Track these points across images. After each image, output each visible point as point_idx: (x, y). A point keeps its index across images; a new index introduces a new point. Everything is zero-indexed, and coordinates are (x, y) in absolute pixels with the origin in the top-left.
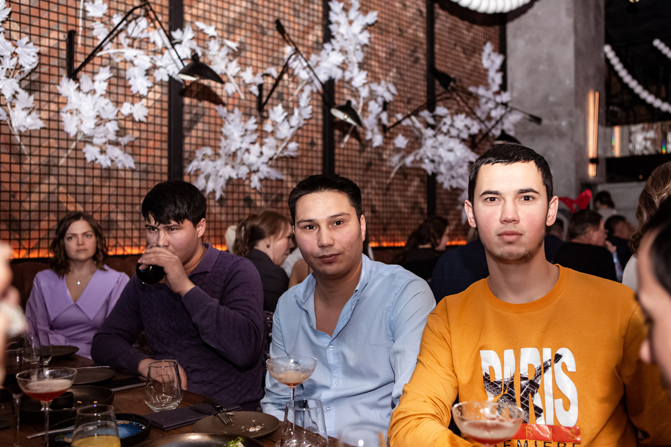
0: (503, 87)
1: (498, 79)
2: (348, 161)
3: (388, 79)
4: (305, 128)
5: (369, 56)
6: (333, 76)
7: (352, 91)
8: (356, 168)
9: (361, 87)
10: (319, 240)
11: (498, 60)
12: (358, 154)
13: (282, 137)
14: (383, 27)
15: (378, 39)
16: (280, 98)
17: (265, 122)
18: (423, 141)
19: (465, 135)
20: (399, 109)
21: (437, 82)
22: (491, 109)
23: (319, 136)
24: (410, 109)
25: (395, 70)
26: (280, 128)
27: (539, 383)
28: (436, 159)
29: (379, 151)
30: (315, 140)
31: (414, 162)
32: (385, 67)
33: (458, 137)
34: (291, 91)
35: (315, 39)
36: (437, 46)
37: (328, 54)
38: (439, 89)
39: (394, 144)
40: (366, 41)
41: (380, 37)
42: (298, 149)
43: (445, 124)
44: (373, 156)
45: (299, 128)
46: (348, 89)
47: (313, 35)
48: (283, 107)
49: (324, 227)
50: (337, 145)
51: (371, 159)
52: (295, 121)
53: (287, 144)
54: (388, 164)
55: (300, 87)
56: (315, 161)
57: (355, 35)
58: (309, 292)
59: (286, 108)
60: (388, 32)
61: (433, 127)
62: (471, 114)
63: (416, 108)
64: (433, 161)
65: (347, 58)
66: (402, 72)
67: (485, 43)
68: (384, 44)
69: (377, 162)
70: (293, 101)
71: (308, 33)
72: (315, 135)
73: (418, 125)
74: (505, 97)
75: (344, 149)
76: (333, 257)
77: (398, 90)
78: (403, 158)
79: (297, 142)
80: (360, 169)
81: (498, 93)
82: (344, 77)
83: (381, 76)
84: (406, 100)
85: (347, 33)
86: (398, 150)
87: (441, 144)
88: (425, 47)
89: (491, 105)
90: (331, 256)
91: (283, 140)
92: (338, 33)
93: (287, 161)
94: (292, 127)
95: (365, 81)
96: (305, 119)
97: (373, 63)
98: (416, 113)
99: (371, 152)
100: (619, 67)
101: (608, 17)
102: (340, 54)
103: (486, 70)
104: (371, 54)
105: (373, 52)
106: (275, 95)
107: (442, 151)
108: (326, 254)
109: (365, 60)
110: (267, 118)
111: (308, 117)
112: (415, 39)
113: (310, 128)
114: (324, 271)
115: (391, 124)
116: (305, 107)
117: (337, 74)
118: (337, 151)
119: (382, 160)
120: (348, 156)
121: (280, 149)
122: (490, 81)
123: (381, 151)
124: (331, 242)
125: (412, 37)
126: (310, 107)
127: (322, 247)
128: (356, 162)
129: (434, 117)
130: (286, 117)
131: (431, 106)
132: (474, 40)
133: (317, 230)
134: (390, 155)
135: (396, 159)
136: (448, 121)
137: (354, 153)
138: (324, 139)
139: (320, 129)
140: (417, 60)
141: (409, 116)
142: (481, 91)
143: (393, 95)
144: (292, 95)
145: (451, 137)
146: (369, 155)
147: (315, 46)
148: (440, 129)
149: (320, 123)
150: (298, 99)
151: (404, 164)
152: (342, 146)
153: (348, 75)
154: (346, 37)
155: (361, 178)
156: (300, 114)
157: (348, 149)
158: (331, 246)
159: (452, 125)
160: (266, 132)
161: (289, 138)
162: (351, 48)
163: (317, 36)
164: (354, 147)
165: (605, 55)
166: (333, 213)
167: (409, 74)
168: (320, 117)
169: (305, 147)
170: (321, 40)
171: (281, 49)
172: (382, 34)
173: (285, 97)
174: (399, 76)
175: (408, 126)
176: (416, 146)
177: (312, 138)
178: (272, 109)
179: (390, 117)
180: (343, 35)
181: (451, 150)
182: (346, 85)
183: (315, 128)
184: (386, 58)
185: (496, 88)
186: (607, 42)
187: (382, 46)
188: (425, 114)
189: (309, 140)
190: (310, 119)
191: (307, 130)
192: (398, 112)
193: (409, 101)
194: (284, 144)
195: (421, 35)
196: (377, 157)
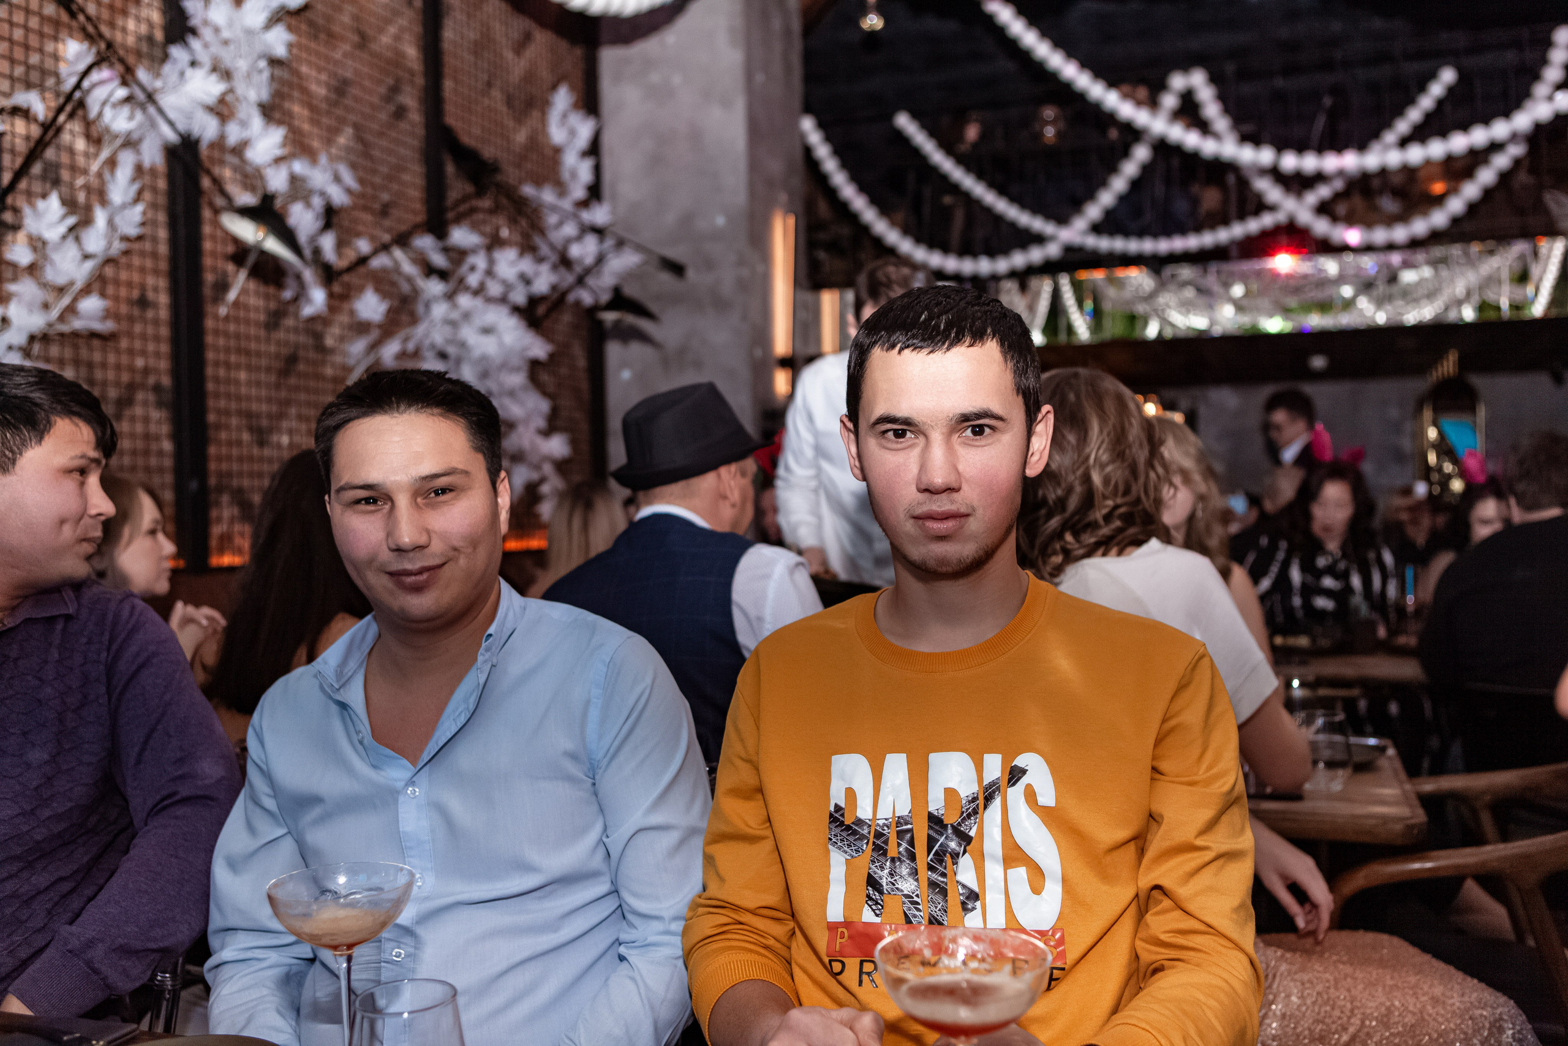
0: (595, 192)
1: (585, 172)
2: (239, 351)
3: (334, 151)
4: (123, 260)
5: (286, 90)
6: (196, 132)
7: (245, 176)
8: (258, 369)
9: (270, 165)
10: (389, 534)
11: (585, 130)
12: (262, 333)
13: (61, 280)
14: (321, 21)
15: (308, 50)
16: (53, 179)
17: (9, 237)
18: (420, 309)
19: (519, 297)
20: (361, 228)
21: (450, 169)
22: (569, 241)
23: (163, 283)
24: (388, 230)
25: (349, 131)
26: (56, 257)
27: (972, 833)
28: (451, 350)
29: (316, 326)
30: (150, 295)
31: (402, 355)
32: (325, 120)
33: (503, 300)
34: (81, 161)
35: (143, 29)
36: (448, 85)
37: (182, 74)
38: (457, 188)
39: (352, 313)
40: (281, 51)
41: (313, 45)
42: (108, 314)
43: (473, 269)
44: (302, 339)
45: (109, 261)
46: (235, 169)
47: (138, 19)
48: (64, 202)
49: (403, 501)
50: (209, 308)
51: (297, 346)
52: (96, 239)
53: (75, 300)
54: (338, 359)
55: (105, 154)
56: (151, 347)
57: (249, 32)
58: (352, 664)
59: (70, 204)
60: (331, 35)
61: (443, 275)
62: (528, 248)
63: (403, 228)
64: (443, 356)
65: (231, 91)
66: (369, 137)
67: (554, 87)
68: (322, 63)
69: (312, 355)
70: (87, 188)
71: (125, 13)
72: (150, 281)
73: (408, 268)
74: (599, 215)
75: (227, 318)
76: (425, 576)
77: (361, 181)
78: (374, 346)
79: (103, 295)
80: (268, 370)
81: (584, 204)
82: (222, 137)
83: (316, 144)
84: (377, 206)
85: (231, 24)
86: (362, 328)
87: (467, 316)
88: (420, 81)
89: (570, 229)
90: (420, 572)
91: (61, 290)
92: (206, 23)
93: (76, 347)
94: (87, 257)
95: (279, 152)
96: (125, 239)
97: (297, 109)
98: (402, 240)
99: (296, 330)
100: (830, 165)
101: (809, 57)
102: (214, 77)
103: (558, 151)
104: (291, 85)
105: (295, 80)
106: (37, 169)
107: (469, 334)
108: (409, 566)
109: (277, 101)
110: (16, 228)
111: (133, 231)
112: (397, 60)
113: (136, 261)
114: (402, 610)
115: (343, 264)
116: (124, 206)
117: (207, 128)
118: (209, 323)
119: (321, 348)
120: (238, 336)
121: (55, 313)
122: (566, 175)
123: (319, 327)
124: (423, 540)
125: (389, 54)
126: (139, 208)
127: (399, 550)
128: (258, 354)
129: (446, 250)
130: (71, 229)
131: (438, 227)
132: (529, 77)
133: (387, 507)
134: (342, 339)
135: (358, 347)
136: (480, 261)
137: (253, 331)
138: (174, 291)
139: (164, 265)
140: (400, 113)
141: (385, 248)
142: (548, 196)
143: (349, 191)
144: (85, 172)
145: (489, 300)
146: (292, 337)
147: (145, 48)
148: (461, 281)
149: (163, 249)
150: (103, 183)
151: (377, 362)
152: (223, 311)
153: (234, 134)
154: (226, 34)
155: (273, 393)
156: (111, 223)
157: (237, 320)
158: (420, 548)
159: (490, 273)
160: (14, 266)
161: (79, 285)
162: (242, 65)
163: (151, 25)
164: (252, 315)
165: (802, 137)
166: (427, 468)
167: (384, 143)
168: (163, 234)
169: (124, 309)
170: (159, 35)
171: (49, 47)
172: (316, 37)
173: (65, 175)
174: (360, 147)
175: (384, 270)
176: (405, 318)
177: (143, 287)
178: (32, 205)
179: (341, 245)
180: (217, 30)
181: (487, 331)
182: (231, 159)
183: (149, 263)
184: (327, 99)
185: (579, 192)
186: (808, 108)
187: (320, 70)
188: (425, 243)
189: (136, 294)
190: (140, 238)
191: (129, 266)
192: (358, 235)
193: (385, 211)
194: (66, 301)
195: (412, 52)
196: (311, 341)
